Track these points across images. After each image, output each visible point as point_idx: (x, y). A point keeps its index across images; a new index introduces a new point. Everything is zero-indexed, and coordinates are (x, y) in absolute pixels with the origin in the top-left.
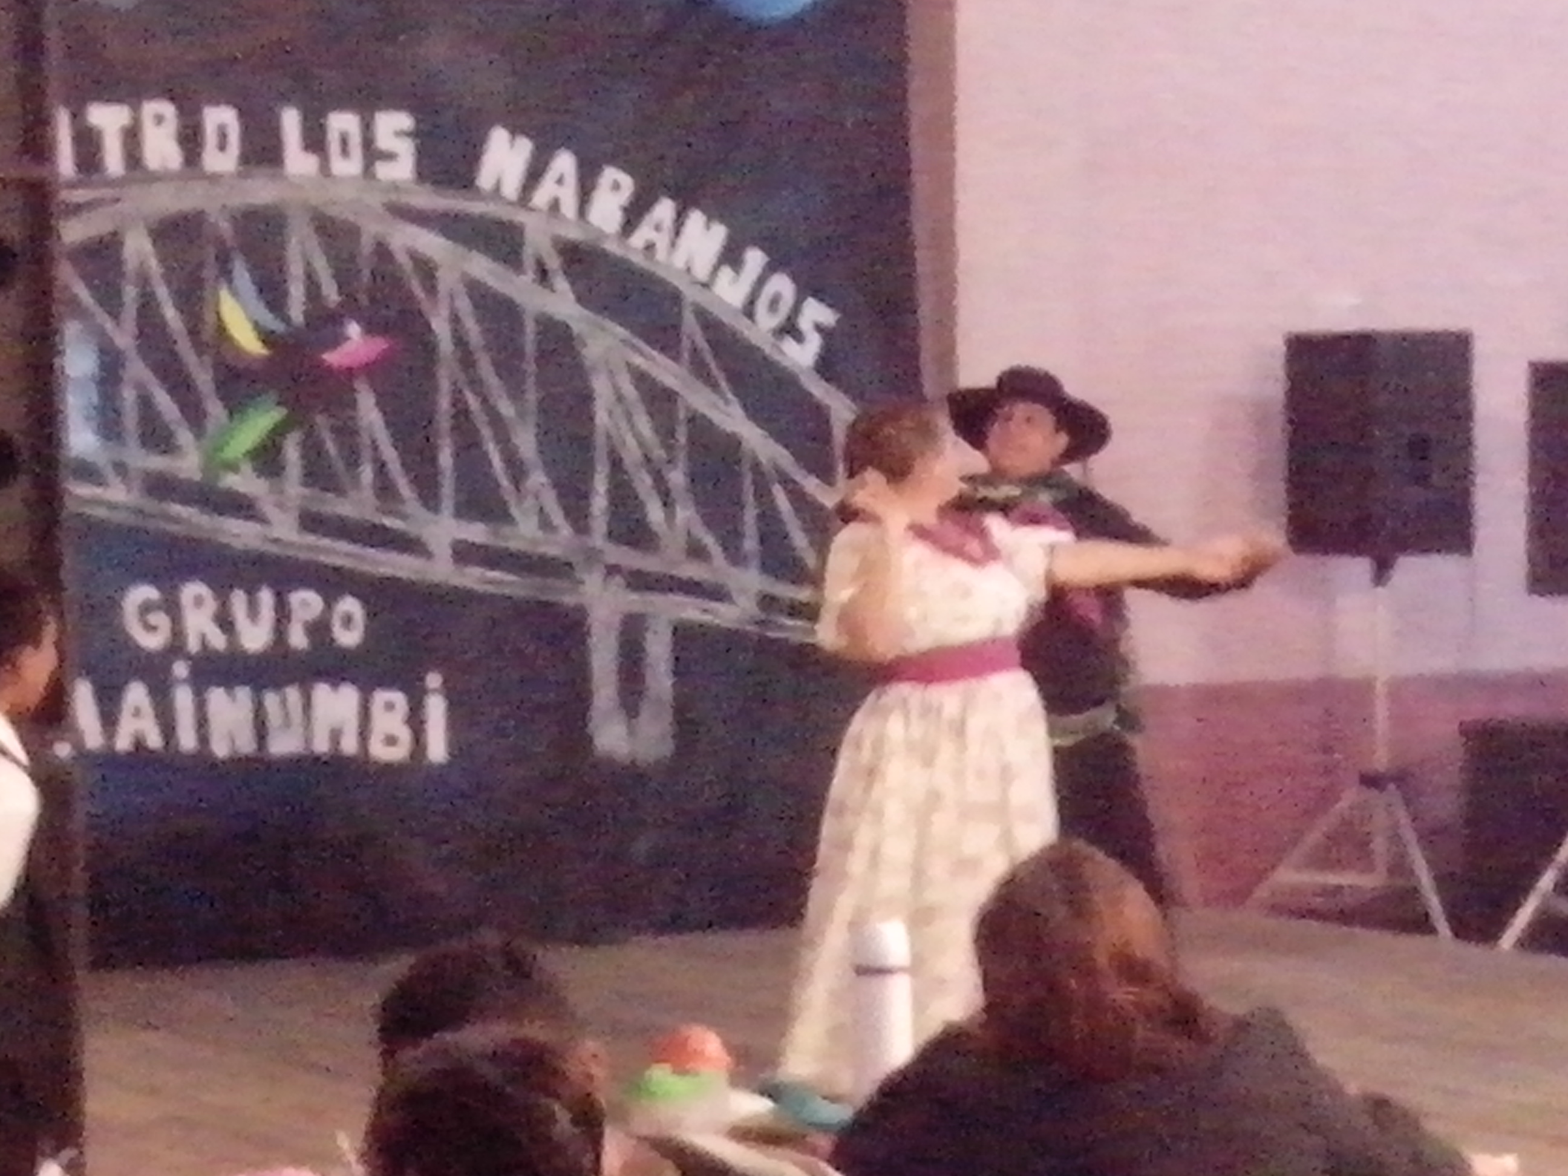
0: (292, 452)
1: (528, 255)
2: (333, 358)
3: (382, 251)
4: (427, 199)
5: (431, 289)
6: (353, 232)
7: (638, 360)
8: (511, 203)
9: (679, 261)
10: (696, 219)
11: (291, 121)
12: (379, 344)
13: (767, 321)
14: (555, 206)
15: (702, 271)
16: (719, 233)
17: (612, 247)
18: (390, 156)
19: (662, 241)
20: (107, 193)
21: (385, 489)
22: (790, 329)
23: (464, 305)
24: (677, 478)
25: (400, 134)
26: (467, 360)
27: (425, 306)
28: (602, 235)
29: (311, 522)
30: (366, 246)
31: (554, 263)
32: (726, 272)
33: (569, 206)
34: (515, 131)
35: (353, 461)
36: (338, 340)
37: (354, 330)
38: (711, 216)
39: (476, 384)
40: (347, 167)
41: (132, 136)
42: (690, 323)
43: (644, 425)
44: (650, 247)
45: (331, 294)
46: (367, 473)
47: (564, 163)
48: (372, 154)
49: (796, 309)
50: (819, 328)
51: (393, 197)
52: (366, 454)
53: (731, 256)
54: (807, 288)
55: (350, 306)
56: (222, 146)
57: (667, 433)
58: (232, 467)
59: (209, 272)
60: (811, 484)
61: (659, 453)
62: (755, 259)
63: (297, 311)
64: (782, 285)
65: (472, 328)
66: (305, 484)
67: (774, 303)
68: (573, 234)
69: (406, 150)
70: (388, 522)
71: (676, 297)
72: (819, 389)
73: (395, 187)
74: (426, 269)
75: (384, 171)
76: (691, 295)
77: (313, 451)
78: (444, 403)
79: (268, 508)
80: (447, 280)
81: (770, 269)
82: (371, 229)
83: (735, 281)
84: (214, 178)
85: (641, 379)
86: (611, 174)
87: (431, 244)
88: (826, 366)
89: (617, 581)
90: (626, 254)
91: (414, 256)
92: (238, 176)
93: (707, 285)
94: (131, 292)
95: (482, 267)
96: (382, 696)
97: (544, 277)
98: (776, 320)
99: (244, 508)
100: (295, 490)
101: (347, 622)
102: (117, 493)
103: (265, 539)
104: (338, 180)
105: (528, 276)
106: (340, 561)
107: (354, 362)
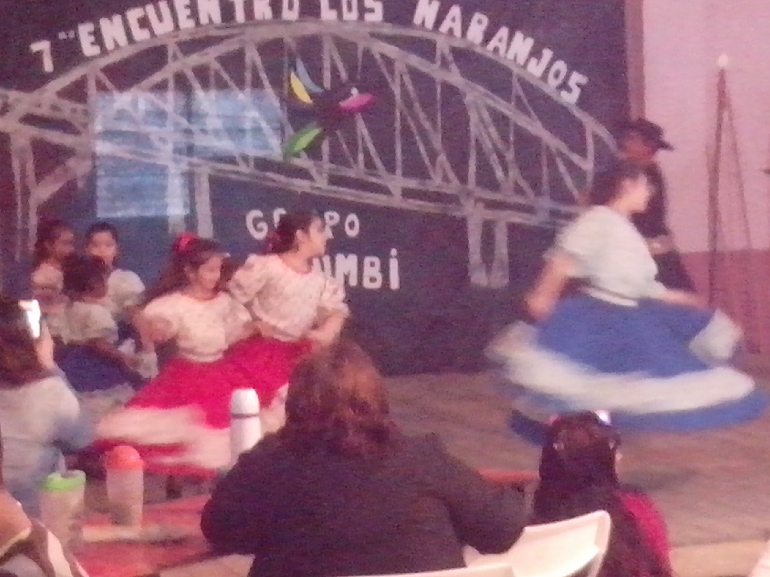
0: (325, 147)
1: (438, 54)
2: (344, 104)
3: (367, 53)
4: (388, 30)
5: (392, 72)
6: (354, 46)
7: (491, 103)
8: (429, 30)
9: (510, 56)
10: (519, 36)
12: (366, 98)
13: (553, 83)
14: (451, 31)
15: (521, 60)
16: (530, 42)
17: (478, 50)
18: (372, 11)
19: (502, 47)
20: (236, 31)
21: (369, 164)
22: (564, 86)
23: (407, 79)
24: (510, 156)
26: (408, 103)
27: (389, 79)
28: (473, 44)
29: (335, 181)
30: (360, 53)
31: (450, 58)
32: (533, 61)
33: (458, 32)
35: (354, 153)
36: (347, 96)
37: (355, 91)
38: (526, 34)
39: (415, 118)
40: (350, 16)
41: (249, 4)
42: (515, 85)
43: (493, 131)
44: (496, 50)
45: (344, 75)
46: (361, 157)
47: (455, 11)
48: (363, 10)
49: (568, 77)
50: (579, 85)
51: (373, 30)
52: (360, 148)
53: (535, 53)
54: (573, 67)
55: (352, 81)
56: (291, 7)
57: (503, 134)
58: (297, 155)
59: (286, 67)
60: (575, 158)
61: (500, 146)
62: (547, 54)
63: (327, 83)
64: (561, 66)
65: (410, 87)
66: (332, 162)
67: (557, 76)
68: (459, 44)
69: (379, 7)
70: (374, 180)
71: (510, 73)
72: (578, 114)
73: (373, 24)
74: (389, 62)
75: (369, 17)
76: (516, 71)
77: (335, 147)
78: (398, 125)
79: (313, 172)
80: (399, 67)
81: (554, 58)
82: (362, 44)
83: (538, 65)
84: (288, 23)
85: (492, 111)
86: (477, 16)
87: (391, 51)
88: (582, 103)
89: (480, 205)
90: (484, 53)
91: (383, 56)
92: (297, 21)
93: (525, 66)
94: (248, 76)
95: (415, 60)
96: (368, 260)
97: (445, 64)
98: (559, 81)
99: (303, 174)
100: (327, 165)
101: (352, 225)
102: (243, 168)
103: (313, 188)
104: (346, 22)
105: (439, 63)
106: (349, 198)
107: (354, 105)
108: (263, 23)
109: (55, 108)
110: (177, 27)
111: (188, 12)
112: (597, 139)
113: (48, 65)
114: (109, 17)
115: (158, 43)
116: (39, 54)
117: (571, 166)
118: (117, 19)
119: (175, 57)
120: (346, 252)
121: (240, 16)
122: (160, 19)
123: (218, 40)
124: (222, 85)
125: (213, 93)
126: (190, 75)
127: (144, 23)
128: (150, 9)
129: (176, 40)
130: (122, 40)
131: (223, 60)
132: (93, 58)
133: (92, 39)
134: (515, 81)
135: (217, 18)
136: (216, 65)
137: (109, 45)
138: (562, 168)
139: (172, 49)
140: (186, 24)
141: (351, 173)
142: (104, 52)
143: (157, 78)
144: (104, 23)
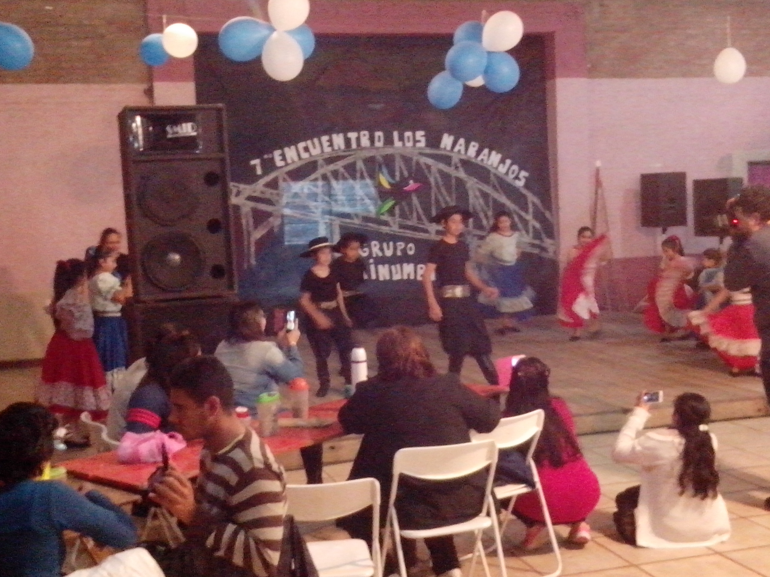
0: (397, 211)
1: (453, 163)
2: (405, 188)
3: (418, 163)
4: (428, 151)
5: (430, 172)
6: (411, 159)
7: (480, 187)
8: (449, 151)
9: (490, 163)
10: (494, 153)
11: (396, 134)
12: (418, 185)
13: (511, 176)
14: (459, 151)
15: (495, 165)
16: (499, 156)
17: (474, 160)
18: (419, 141)
19: (485, 158)
20: (352, 153)
21: (419, 219)
22: (517, 178)
23: (438, 175)
24: (490, 213)
25: (422, 136)
26: (438, 187)
27: (428, 176)
28: (470, 157)
29: (402, 227)
30: (414, 163)
31: (459, 165)
32: (501, 165)
33: (463, 152)
34: (450, 134)
35: (411, 213)
36: (407, 184)
37: (411, 182)
38: (498, 152)
39: (442, 194)
40: (409, 144)
41: (358, 139)
42: (492, 178)
43: (481, 201)
44: (482, 160)
45: (406, 174)
46: (415, 215)
47: (462, 141)
48: (415, 141)
49: (518, 174)
50: (524, 177)
51: (420, 151)
52: (414, 210)
53: (502, 161)
54: (521, 168)
55: (410, 177)
56: (379, 141)
57: (487, 203)
58: (383, 214)
59: (377, 170)
60: (523, 214)
61: (485, 208)
62: (508, 162)
63: (398, 178)
64: (515, 167)
65: (439, 180)
66: (400, 218)
67: (513, 173)
68: (464, 157)
69: (423, 140)
70: (421, 226)
71: (488, 172)
72: (525, 191)
73: (420, 148)
74: (429, 167)
75: (418, 145)
76: (493, 171)
77: (402, 210)
78: (433, 198)
79: (391, 223)
80: (434, 169)
81: (512, 164)
82: (415, 158)
83: (503, 167)
84: (378, 148)
85: (481, 191)
86: (473, 143)
87: (430, 161)
88: (526, 186)
89: (476, 238)
90: (477, 162)
91: (425, 164)
92: (383, 148)
93: (497, 168)
94: (358, 175)
95: (442, 166)
96: (419, 266)
97: (457, 168)
98: (514, 176)
99: (386, 224)
100: (398, 219)
101: (411, 249)
102: (356, 221)
103: (391, 231)
104: (407, 147)
105: (453, 168)
106: (409, 235)
107: (411, 189)
108: (365, 148)
109: (262, 193)
110: (322, 151)
111: (328, 144)
112: (534, 204)
113: (259, 171)
114: (289, 146)
115: (313, 159)
116: (254, 166)
117: (520, 217)
118: (293, 147)
119: (322, 166)
120: (408, 262)
121: (354, 145)
122: (314, 147)
123: (344, 157)
124: (344, 178)
125: (341, 182)
126: (329, 174)
127: (306, 149)
128: (309, 143)
129: (322, 158)
130: (296, 158)
131: (345, 167)
132: (281, 167)
133: (281, 158)
134: (492, 175)
135: (343, 147)
136: (342, 170)
137: (289, 161)
138: (516, 219)
139: (320, 162)
140: (327, 150)
141: (409, 223)
142: (287, 164)
143: (313, 176)
144: (286, 150)
